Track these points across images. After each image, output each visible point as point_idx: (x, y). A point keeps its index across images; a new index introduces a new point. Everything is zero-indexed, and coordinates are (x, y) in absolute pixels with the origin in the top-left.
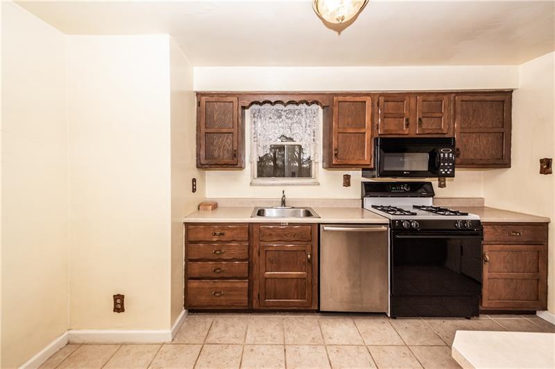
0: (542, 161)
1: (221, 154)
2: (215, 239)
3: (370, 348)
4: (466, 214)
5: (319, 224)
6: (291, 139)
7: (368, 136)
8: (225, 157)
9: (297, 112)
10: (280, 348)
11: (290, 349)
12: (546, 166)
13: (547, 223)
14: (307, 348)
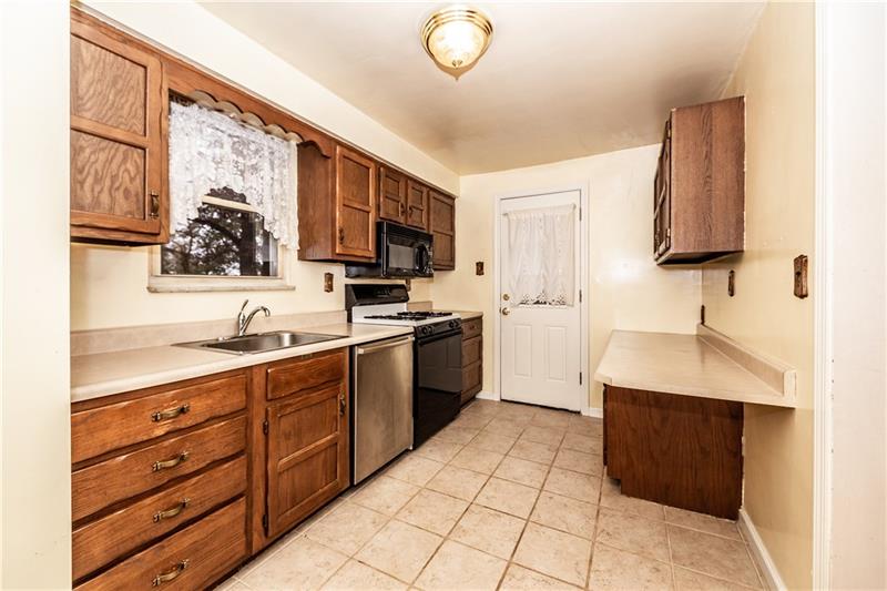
0: (477, 264)
1: (105, 198)
2: (160, 432)
3: (429, 486)
4: (450, 314)
5: (352, 348)
6: (242, 199)
7: (372, 218)
8: (118, 211)
9: (253, 147)
10: (353, 564)
11: (364, 555)
12: (480, 268)
13: (481, 317)
14: (380, 536)
